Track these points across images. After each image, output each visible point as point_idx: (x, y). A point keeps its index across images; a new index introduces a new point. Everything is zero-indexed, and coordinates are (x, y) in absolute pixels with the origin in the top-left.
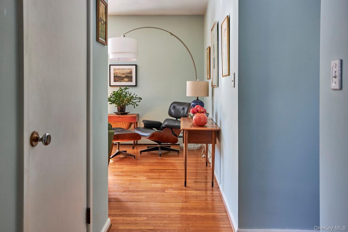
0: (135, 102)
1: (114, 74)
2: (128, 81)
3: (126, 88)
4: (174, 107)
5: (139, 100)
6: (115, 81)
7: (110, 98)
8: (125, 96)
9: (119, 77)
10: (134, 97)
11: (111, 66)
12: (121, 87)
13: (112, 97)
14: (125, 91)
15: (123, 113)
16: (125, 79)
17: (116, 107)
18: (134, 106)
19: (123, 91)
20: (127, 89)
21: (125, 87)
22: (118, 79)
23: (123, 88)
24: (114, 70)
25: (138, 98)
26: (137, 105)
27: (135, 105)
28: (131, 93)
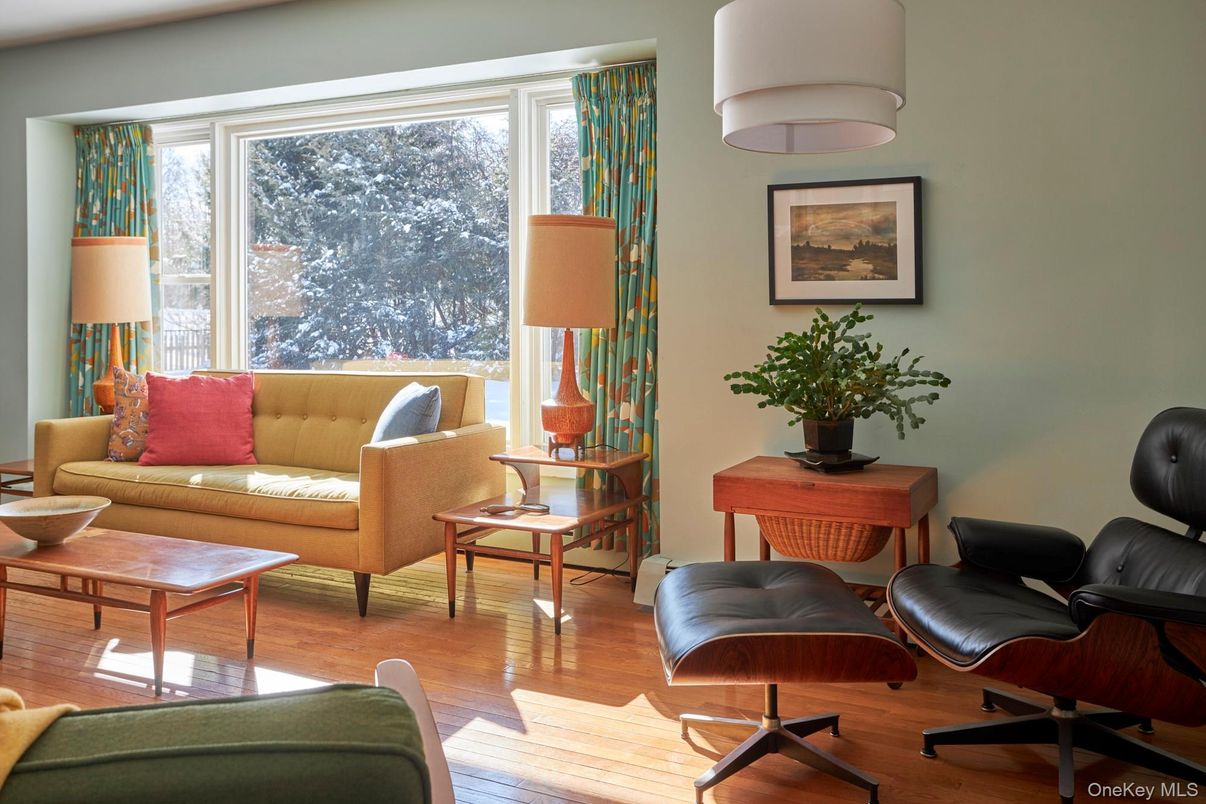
0: (904, 404)
1: (794, 238)
2: (870, 275)
3: (855, 314)
4: (1174, 448)
5: (929, 389)
6: (798, 275)
7: (763, 370)
8: (845, 365)
9: (819, 251)
10: (903, 368)
11: (777, 194)
12: (825, 310)
13: (772, 368)
14: (849, 333)
15: (834, 460)
16: (857, 265)
17: (791, 423)
18: (900, 427)
19: (838, 334)
20: (862, 319)
21: (848, 311)
22: (813, 265)
23: (835, 315)
24: (798, 212)
25: (926, 374)
26: (917, 423)
27: (907, 422)
28: (880, 347)
